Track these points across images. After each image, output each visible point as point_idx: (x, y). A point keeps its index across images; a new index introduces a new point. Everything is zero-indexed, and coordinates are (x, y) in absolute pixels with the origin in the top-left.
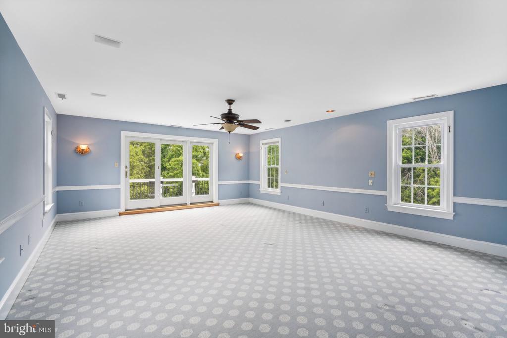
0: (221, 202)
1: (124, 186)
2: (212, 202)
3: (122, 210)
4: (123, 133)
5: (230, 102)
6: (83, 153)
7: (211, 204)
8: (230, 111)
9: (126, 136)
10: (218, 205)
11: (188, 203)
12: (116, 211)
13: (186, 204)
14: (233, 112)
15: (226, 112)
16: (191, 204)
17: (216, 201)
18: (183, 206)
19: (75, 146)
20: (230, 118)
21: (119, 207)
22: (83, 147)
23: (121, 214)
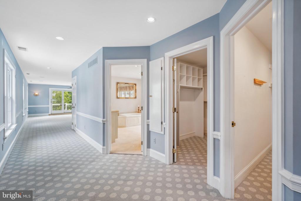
1: (50, 106)
3: (50, 113)
4: (50, 89)
6: (36, 95)
9: (51, 90)
12: (48, 114)
19: (34, 94)
21: (49, 113)
22: (37, 93)
23: (49, 115)
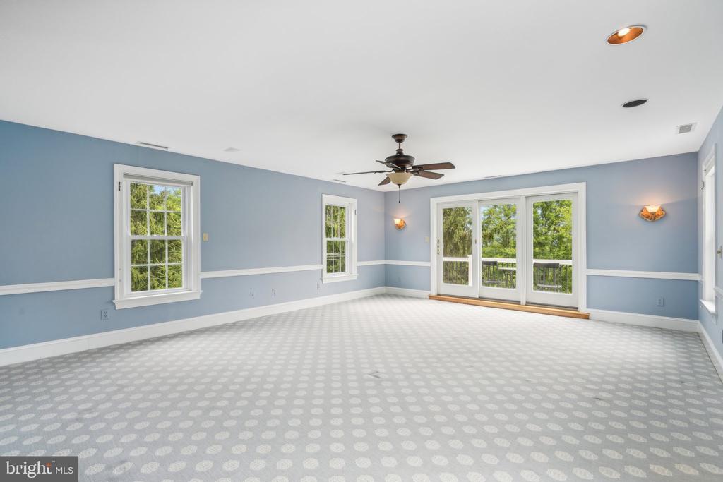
0: (592, 312)
2: (576, 309)
5: (399, 138)
7: (572, 312)
8: (400, 151)
10: (586, 317)
11: (524, 302)
13: (518, 303)
14: (405, 153)
15: (394, 153)
16: (528, 303)
17: (583, 309)
18: (514, 304)
20: (399, 162)
